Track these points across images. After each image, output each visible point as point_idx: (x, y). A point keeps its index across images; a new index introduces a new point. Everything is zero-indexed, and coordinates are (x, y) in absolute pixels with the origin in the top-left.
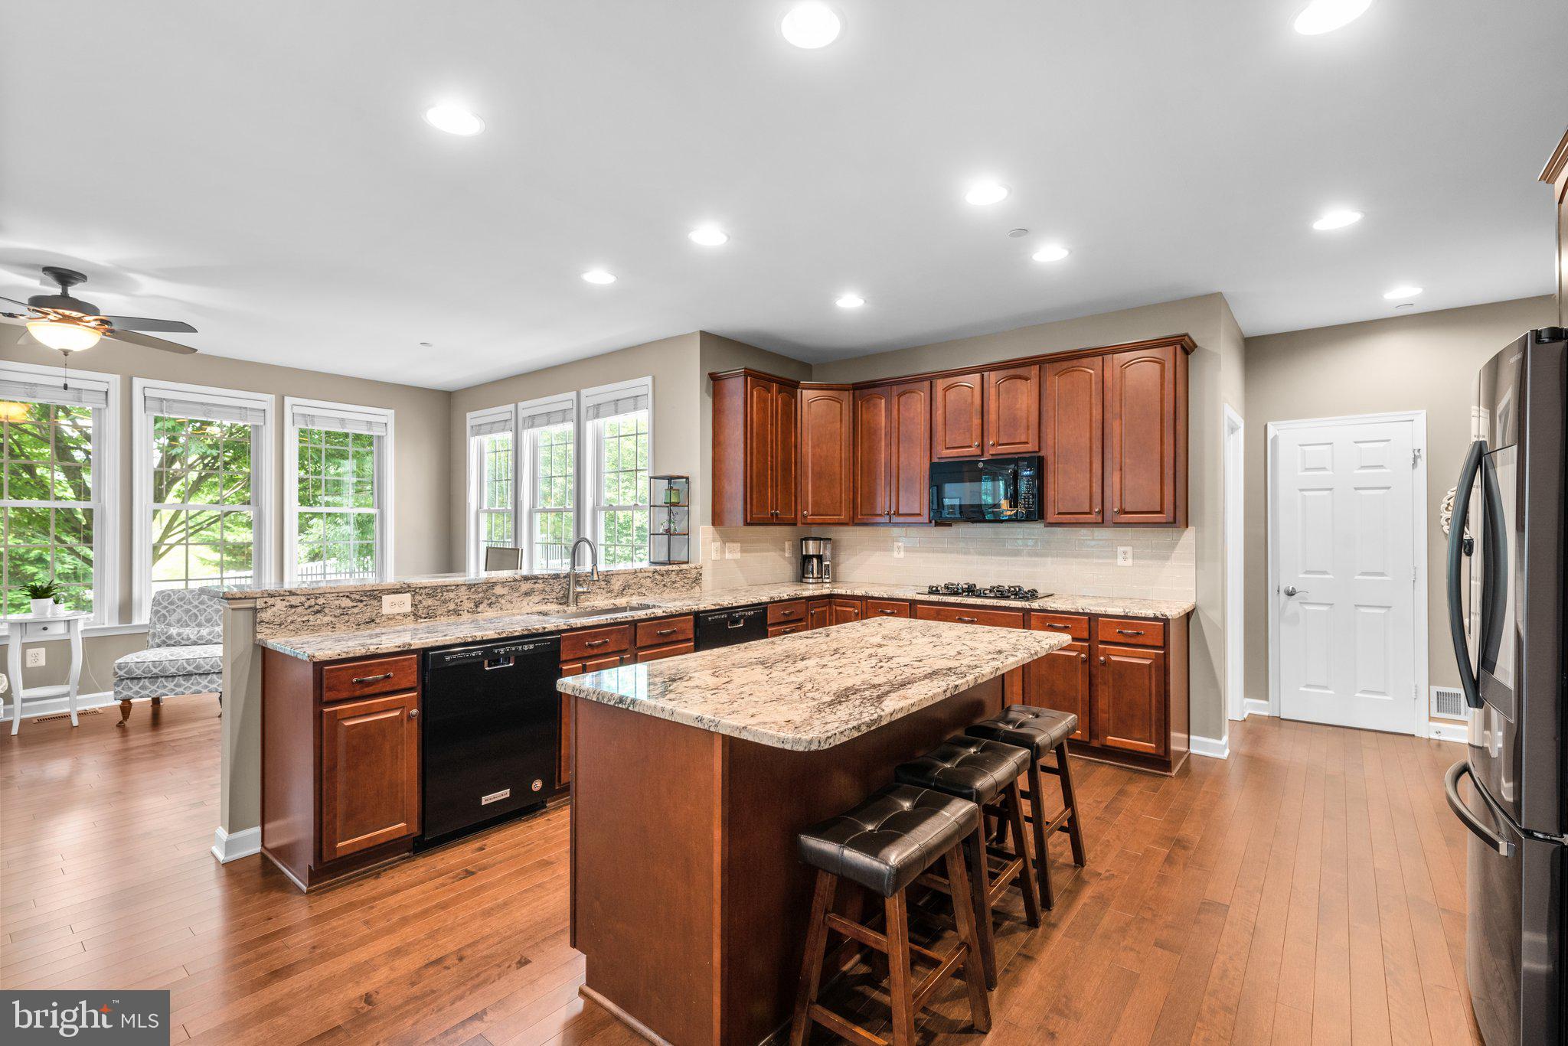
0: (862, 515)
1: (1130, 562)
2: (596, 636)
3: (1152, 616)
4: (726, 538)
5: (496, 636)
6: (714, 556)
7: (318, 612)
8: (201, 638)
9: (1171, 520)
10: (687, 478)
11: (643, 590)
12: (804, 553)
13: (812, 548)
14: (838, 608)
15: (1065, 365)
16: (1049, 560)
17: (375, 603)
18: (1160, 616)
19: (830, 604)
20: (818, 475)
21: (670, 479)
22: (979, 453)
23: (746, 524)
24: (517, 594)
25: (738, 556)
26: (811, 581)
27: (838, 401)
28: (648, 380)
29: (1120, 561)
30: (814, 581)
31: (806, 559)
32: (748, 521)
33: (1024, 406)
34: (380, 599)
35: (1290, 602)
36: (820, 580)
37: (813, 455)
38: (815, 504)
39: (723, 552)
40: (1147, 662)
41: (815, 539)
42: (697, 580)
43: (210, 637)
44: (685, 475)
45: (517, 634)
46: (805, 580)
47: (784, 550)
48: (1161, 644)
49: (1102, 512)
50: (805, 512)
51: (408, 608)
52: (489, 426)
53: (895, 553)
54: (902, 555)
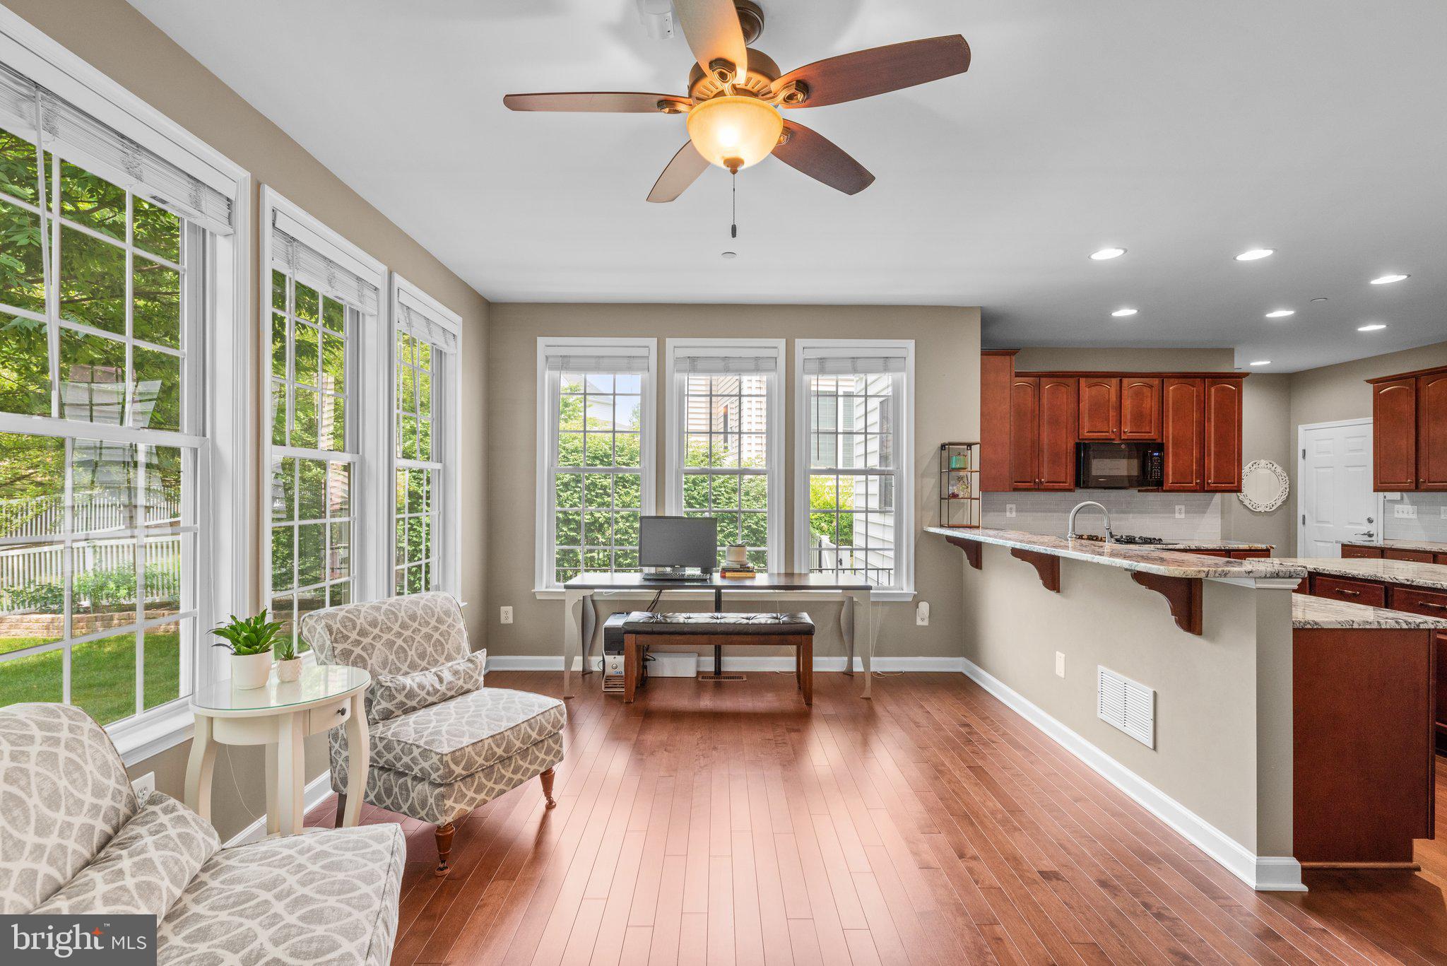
28: (908, 344)
29: (1177, 516)
33: (1149, 406)
44: (970, 442)
53: (1008, 514)
54: (1014, 514)
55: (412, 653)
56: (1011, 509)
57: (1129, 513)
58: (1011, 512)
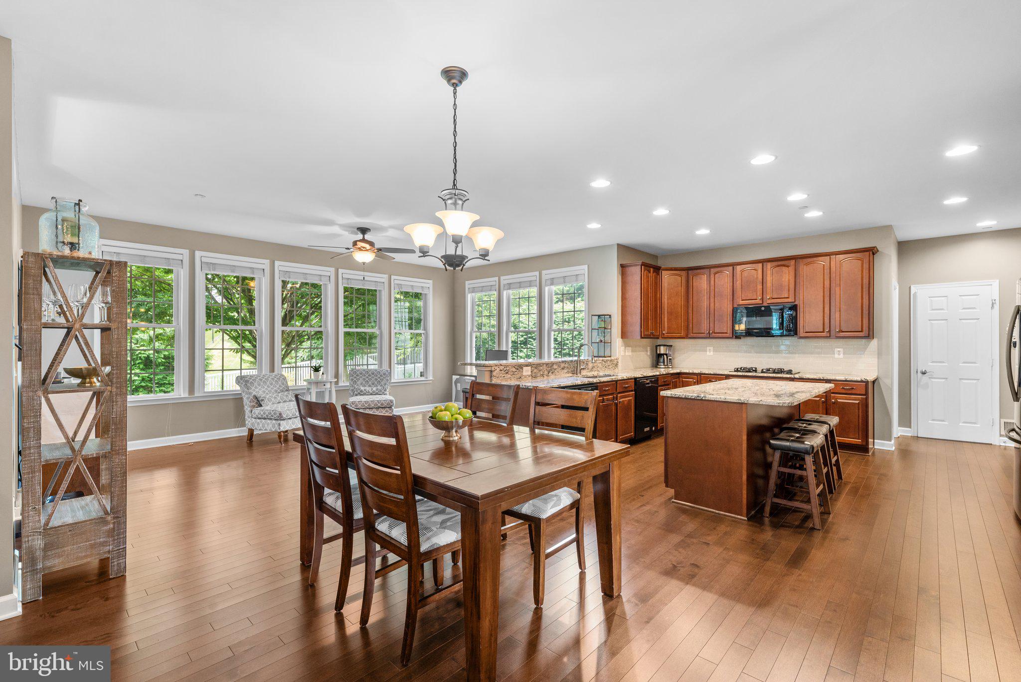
0: (692, 333)
1: (842, 356)
2: (606, 386)
3: (860, 380)
4: (626, 345)
5: (581, 383)
6: (622, 353)
7: (507, 373)
8: (374, 392)
9: (867, 335)
10: (610, 316)
11: (599, 369)
12: (658, 353)
13: (662, 350)
14: (684, 380)
15: (809, 260)
16: (797, 355)
17: (521, 370)
18: (864, 380)
19: (679, 377)
20: (670, 313)
21: (599, 316)
22: (761, 303)
23: (642, 338)
24: (560, 369)
25: (630, 354)
26: (662, 366)
27: (680, 276)
28: (586, 267)
29: (836, 356)
30: (664, 367)
31: (660, 356)
32: (643, 336)
33: (787, 280)
34: (522, 368)
35: (924, 377)
36: (667, 367)
37: (668, 303)
38: (669, 328)
39: (625, 352)
40: (857, 402)
41: (664, 345)
42: (617, 365)
43: (377, 391)
44: (610, 314)
45: (586, 383)
46: (658, 366)
47: (647, 351)
48: (864, 393)
49: (830, 331)
50: (664, 332)
51: (530, 373)
52: (481, 288)
53: (708, 353)
54: (712, 353)
55: (370, 383)
56: (710, 350)
57: (796, 353)
58: (710, 352)
